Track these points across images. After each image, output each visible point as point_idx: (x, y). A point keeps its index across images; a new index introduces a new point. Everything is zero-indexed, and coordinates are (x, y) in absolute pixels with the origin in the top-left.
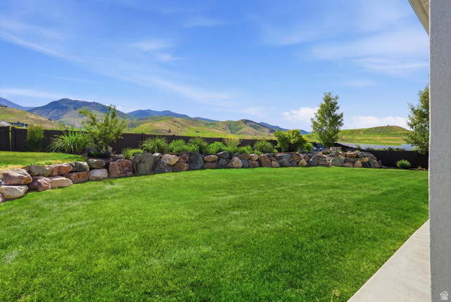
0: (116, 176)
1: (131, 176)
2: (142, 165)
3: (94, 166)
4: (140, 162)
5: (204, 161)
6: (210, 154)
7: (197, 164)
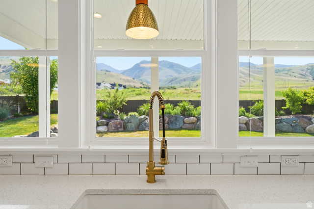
0: (112, 131)
1: (122, 131)
2: (129, 124)
3: (100, 124)
4: (128, 122)
5: (183, 122)
6: (191, 117)
7: (176, 124)
